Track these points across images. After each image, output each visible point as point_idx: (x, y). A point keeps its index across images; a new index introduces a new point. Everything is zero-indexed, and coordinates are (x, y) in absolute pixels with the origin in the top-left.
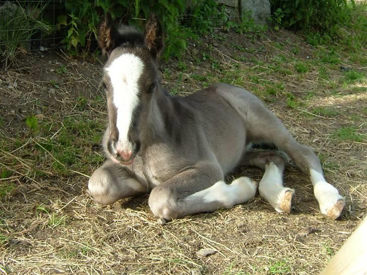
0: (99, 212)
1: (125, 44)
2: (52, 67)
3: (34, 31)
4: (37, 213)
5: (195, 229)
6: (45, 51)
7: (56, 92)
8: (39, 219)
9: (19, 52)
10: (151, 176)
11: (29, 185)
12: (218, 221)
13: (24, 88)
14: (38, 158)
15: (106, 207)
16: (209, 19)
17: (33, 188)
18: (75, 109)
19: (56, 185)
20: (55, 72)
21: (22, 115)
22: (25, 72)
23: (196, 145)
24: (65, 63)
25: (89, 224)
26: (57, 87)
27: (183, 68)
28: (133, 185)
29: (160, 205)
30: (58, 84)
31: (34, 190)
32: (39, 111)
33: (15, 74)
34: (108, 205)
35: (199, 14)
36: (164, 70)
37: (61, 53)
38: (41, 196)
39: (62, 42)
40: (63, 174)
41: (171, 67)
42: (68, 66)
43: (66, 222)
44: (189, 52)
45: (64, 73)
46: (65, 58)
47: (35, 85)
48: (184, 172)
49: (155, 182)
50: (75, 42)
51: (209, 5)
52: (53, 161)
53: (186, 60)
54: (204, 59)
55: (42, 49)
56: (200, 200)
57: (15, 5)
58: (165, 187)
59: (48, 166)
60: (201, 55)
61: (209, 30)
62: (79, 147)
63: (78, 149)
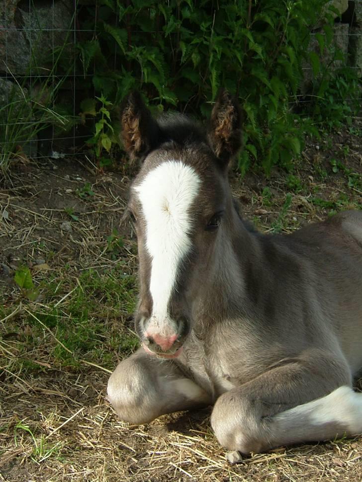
0: (125, 436)
1: (167, 144)
2: (68, 185)
3: (41, 125)
4: (16, 434)
5: (291, 473)
6: (60, 158)
7: (73, 228)
8: (18, 446)
9: (17, 160)
10: (220, 375)
11: (9, 386)
12: (335, 460)
13: (20, 220)
14: (31, 338)
15: (137, 427)
16: (345, 102)
17: (17, 391)
18: (103, 256)
19: (57, 387)
20: (74, 193)
21: (12, 266)
22: (24, 193)
23: (301, 320)
24: (91, 178)
25: (103, 457)
26: (75, 218)
27: (296, 186)
28: (187, 390)
29: (230, 427)
30: (77, 214)
31: (19, 394)
32: (40, 259)
33: (8, 197)
34: (141, 424)
35: (327, 94)
36: (262, 191)
37: (85, 162)
38: (27, 405)
39: (89, 143)
40: (70, 367)
41: (275, 185)
42: (97, 183)
43: (64, 452)
44: (308, 159)
45: (88, 195)
46: (92, 171)
47: (37, 215)
48: (277, 369)
49: (226, 385)
50: (107, 143)
51: (345, 79)
52: (55, 344)
53: (302, 173)
54: (335, 170)
55: (56, 155)
56: (305, 421)
57: (9, 83)
58: (241, 395)
59: (46, 353)
60: (330, 163)
61: (344, 121)
62: (103, 321)
63: (102, 325)
